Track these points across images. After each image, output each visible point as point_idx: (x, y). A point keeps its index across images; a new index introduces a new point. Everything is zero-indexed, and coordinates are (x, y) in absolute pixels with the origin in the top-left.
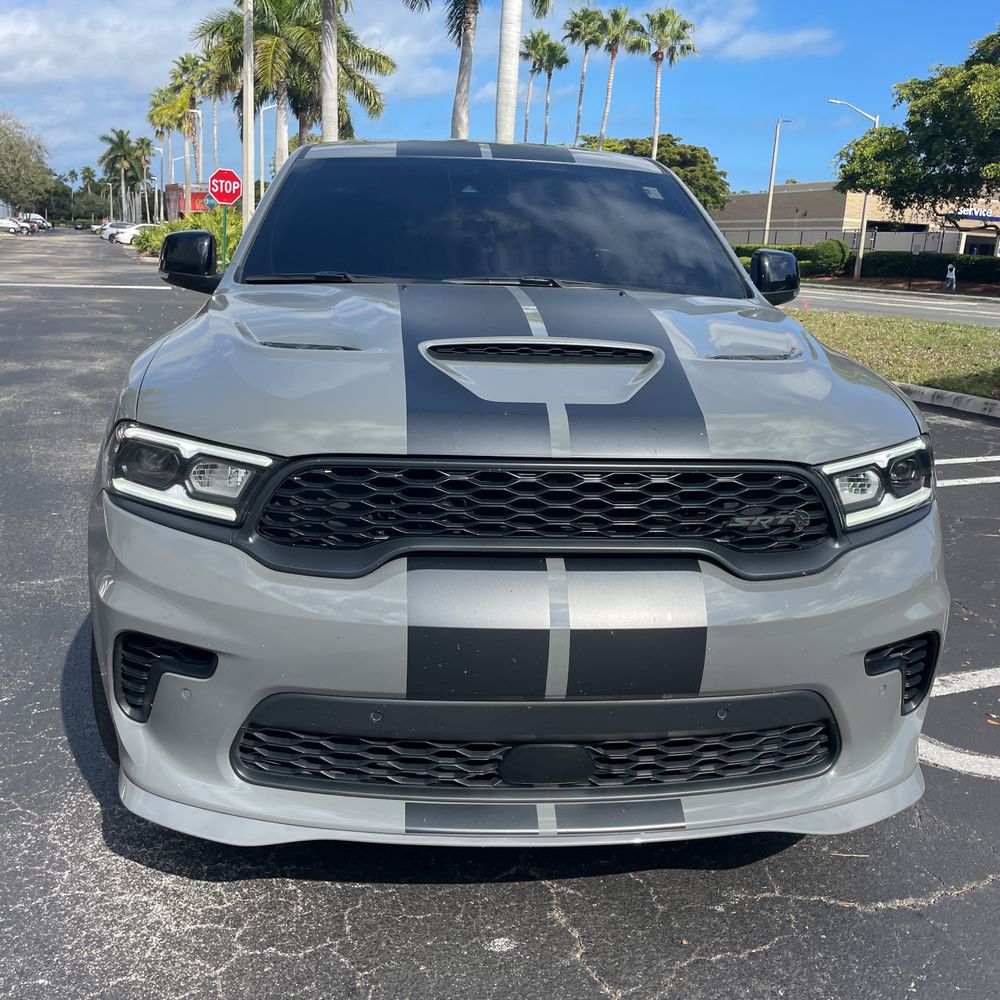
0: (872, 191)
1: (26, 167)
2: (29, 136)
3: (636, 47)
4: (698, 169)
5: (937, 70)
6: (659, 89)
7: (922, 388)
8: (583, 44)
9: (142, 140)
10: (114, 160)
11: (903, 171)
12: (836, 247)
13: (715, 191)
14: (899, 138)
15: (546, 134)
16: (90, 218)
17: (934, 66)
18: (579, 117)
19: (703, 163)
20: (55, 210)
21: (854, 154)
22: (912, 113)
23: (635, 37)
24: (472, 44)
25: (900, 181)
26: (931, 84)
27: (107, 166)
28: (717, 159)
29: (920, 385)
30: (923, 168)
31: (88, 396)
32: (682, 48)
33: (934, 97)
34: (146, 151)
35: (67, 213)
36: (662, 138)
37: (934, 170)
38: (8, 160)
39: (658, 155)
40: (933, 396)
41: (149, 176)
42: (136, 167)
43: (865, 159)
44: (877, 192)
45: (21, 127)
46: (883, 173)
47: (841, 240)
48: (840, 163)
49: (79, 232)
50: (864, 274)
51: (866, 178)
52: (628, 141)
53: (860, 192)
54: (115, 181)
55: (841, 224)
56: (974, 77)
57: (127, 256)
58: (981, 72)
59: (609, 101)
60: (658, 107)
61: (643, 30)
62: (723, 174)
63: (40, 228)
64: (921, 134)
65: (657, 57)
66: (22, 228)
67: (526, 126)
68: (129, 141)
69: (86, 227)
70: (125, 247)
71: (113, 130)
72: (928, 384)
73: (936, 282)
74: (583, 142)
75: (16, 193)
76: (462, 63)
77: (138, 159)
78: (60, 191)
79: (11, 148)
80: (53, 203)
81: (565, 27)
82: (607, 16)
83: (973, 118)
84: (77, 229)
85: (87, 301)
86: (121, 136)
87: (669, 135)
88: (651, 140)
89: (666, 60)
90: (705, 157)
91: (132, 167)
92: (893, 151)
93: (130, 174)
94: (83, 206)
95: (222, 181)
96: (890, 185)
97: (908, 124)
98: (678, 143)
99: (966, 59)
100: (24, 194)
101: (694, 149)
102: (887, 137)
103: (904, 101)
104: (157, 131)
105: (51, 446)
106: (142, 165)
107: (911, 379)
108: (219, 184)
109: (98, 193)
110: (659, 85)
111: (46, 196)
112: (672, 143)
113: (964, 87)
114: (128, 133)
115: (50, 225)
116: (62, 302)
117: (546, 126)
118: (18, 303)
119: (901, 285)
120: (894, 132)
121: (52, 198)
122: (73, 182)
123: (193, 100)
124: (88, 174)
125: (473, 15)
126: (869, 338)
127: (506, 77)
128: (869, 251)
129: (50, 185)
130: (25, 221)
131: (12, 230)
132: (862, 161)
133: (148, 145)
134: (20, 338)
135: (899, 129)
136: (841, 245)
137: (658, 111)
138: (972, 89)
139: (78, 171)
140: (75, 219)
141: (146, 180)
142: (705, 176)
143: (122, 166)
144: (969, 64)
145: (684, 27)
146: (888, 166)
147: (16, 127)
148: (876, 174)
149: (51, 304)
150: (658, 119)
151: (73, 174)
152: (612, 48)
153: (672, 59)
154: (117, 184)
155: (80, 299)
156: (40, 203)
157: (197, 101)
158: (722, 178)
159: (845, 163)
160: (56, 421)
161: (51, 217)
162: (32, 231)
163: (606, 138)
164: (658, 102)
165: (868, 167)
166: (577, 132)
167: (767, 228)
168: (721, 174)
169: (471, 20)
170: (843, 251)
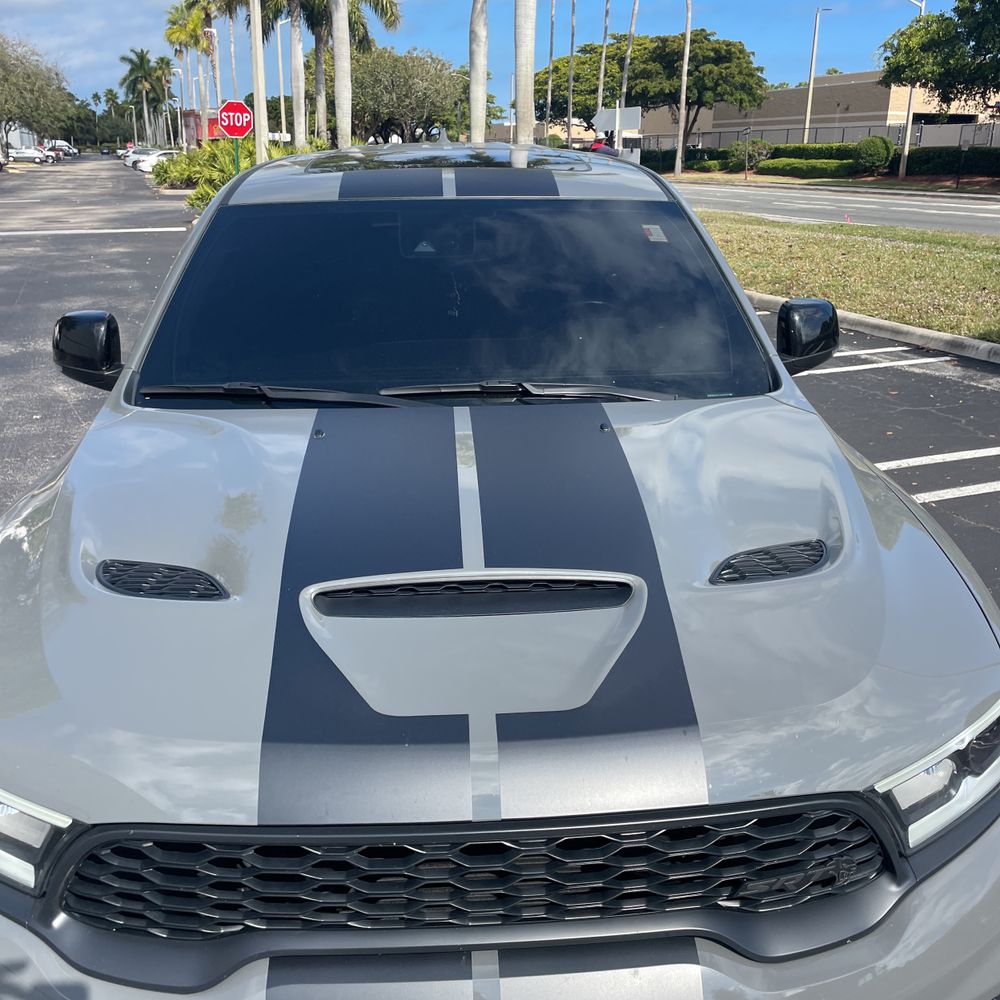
0: (918, 84)
1: (45, 96)
2: (47, 62)
4: (733, 65)
7: (976, 342)
9: (162, 59)
10: (135, 82)
11: (951, 62)
12: (879, 143)
13: (751, 88)
14: (947, 26)
15: (573, 35)
16: (115, 142)
19: (739, 58)
20: (80, 135)
21: (899, 44)
25: (947, 73)
27: (128, 88)
28: (753, 53)
29: (974, 337)
30: (974, 57)
31: (73, 390)
34: (166, 71)
35: (93, 138)
36: (695, 34)
37: (985, 59)
38: (25, 89)
39: (690, 52)
40: (990, 352)
41: (171, 96)
42: (157, 88)
43: (911, 50)
44: (924, 85)
45: (37, 55)
46: (930, 65)
47: (885, 137)
48: (884, 55)
49: (105, 157)
50: (909, 172)
51: (912, 71)
52: (659, 38)
53: (905, 85)
54: (137, 103)
55: (885, 118)
57: (148, 188)
62: (761, 70)
63: (65, 155)
64: (970, 21)
66: (48, 156)
67: (552, 28)
68: (149, 61)
69: (112, 153)
70: (147, 176)
71: (132, 51)
72: (984, 337)
73: (986, 179)
74: (612, 41)
75: (38, 122)
77: (159, 79)
78: (82, 117)
79: (29, 77)
80: (77, 130)
84: (103, 153)
85: (97, 251)
86: (142, 57)
87: (703, 30)
88: (683, 36)
90: (742, 51)
91: (153, 88)
92: (940, 40)
93: (151, 95)
94: (108, 130)
95: (231, 114)
96: (938, 77)
97: (956, 10)
98: (712, 38)
100: (46, 122)
101: (729, 44)
102: (935, 25)
104: (176, 50)
105: (19, 469)
106: (162, 86)
107: (964, 330)
108: (228, 117)
109: (123, 116)
111: (69, 122)
112: (706, 39)
114: (147, 52)
115: (76, 151)
116: (71, 254)
117: (573, 27)
118: (27, 258)
119: (948, 184)
120: (942, 19)
121: (76, 125)
122: (97, 105)
123: (208, 15)
124: (111, 96)
126: (918, 275)
128: (914, 148)
129: (72, 112)
130: (50, 150)
131: (37, 160)
132: (907, 53)
133: (168, 64)
134: (19, 307)
135: (947, 15)
136: (885, 142)
137: (690, 6)
139: (101, 94)
140: (101, 143)
141: (168, 101)
142: (740, 73)
143: (144, 87)
146: (936, 57)
147: (33, 54)
148: (923, 65)
149: (59, 258)
150: (690, 14)
151: (96, 97)
154: (139, 107)
155: (90, 248)
156: (64, 129)
157: (212, 16)
158: (759, 74)
159: (889, 54)
160: (34, 429)
161: (77, 142)
162: (57, 160)
163: (636, 35)
165: (914, 58)
166: (606, 32)
167: (807, 126)
168: (758, 69)
170: (887, 149)
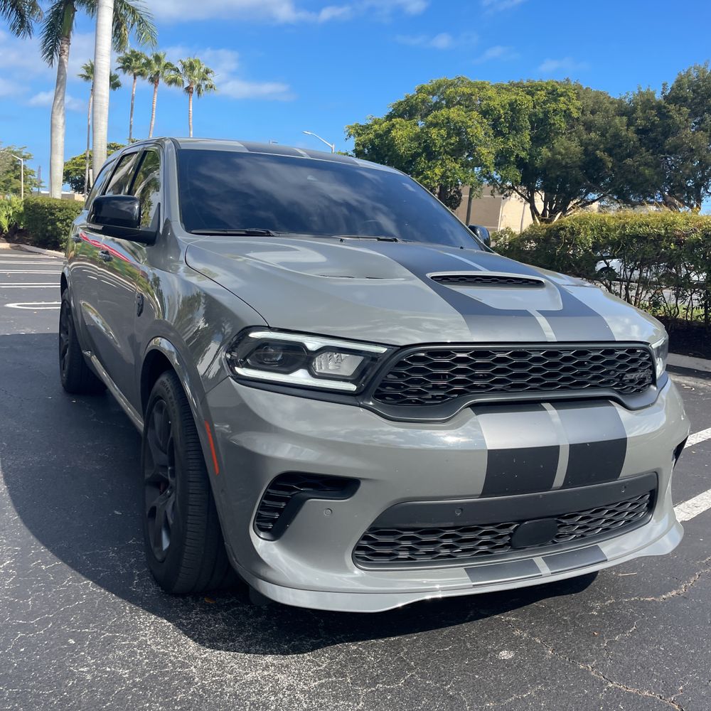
3: (173, 81)
5: (370, 119)
6: (191, 112)
8: (132, 75)
17: (369, 116)
18: (131, 126)
22: (358, 145)
23: (172, 74)
24: (66, 66)
26: (367, 127)
32: (206, 86)
33: (371, 136)
56: (393, 126)
58: (397, 123)
59: (154, 117)
60: (191, 124)
61: (178, 71)
65: (188, 90)
76: (58, 79)
81: (117, 61)
82: (151, 58)
83: (394, 151)
89: (195, 93)
99: (386, 114)
103: (352, 137)
110: (191, 110)
113: (389, 131)
125: (66, 46)
127: (100, 93)
138: (393, 133)
144: (390, 117)
145: (207, 72)
152: (154, 80)
153: (199, 93)
164: (191, 121)
169: (65, 49)
